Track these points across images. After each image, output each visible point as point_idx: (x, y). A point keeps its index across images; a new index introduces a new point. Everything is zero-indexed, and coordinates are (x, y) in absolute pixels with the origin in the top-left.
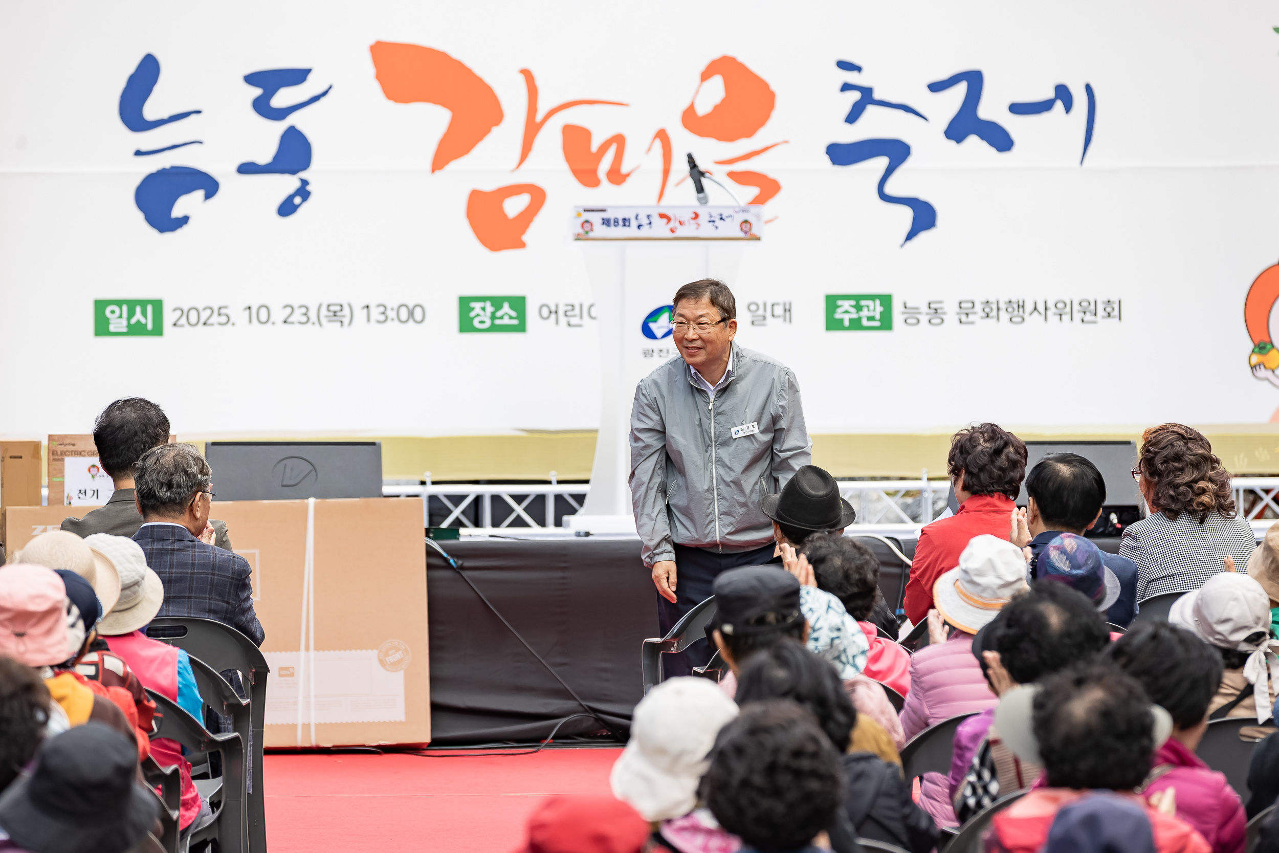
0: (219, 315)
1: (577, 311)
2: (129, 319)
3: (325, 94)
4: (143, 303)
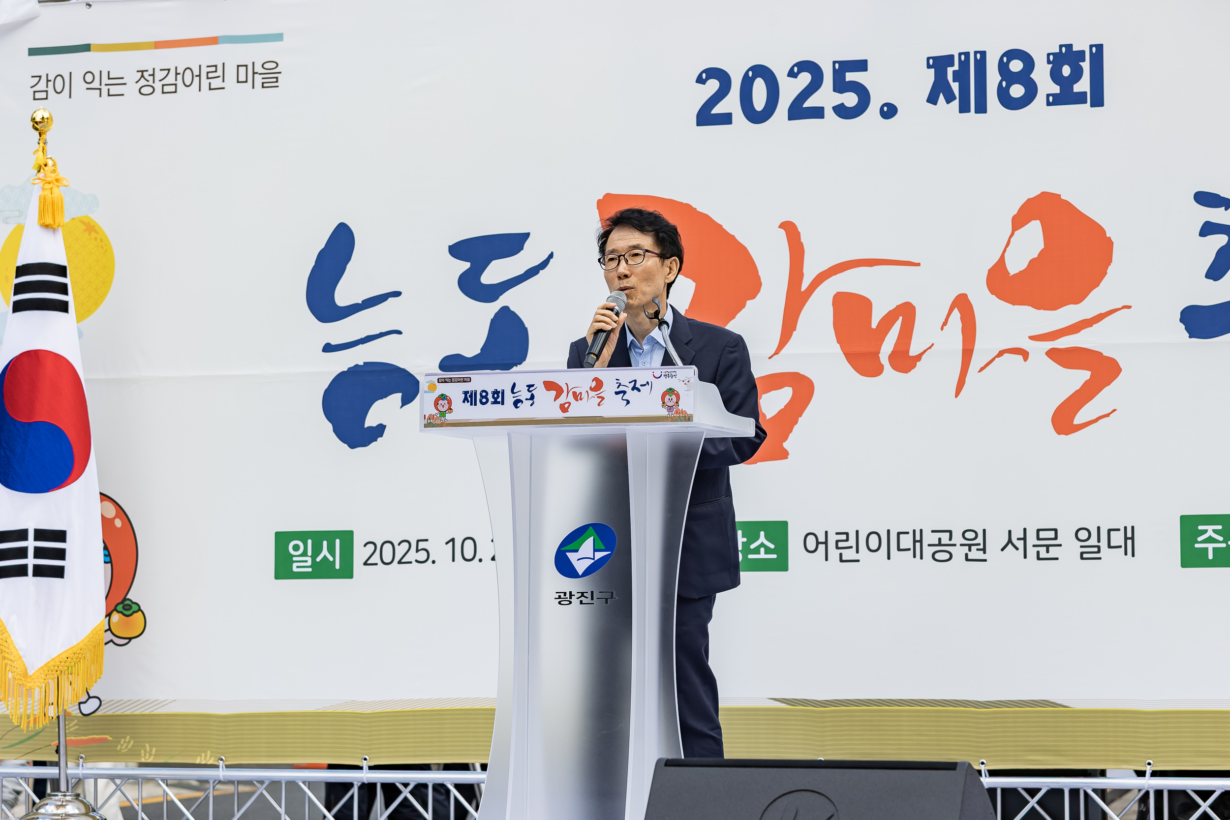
0: (417, 551)
1: (852, 542)
2: (314, 557)
3: (544, 265)
4: (330, 536)
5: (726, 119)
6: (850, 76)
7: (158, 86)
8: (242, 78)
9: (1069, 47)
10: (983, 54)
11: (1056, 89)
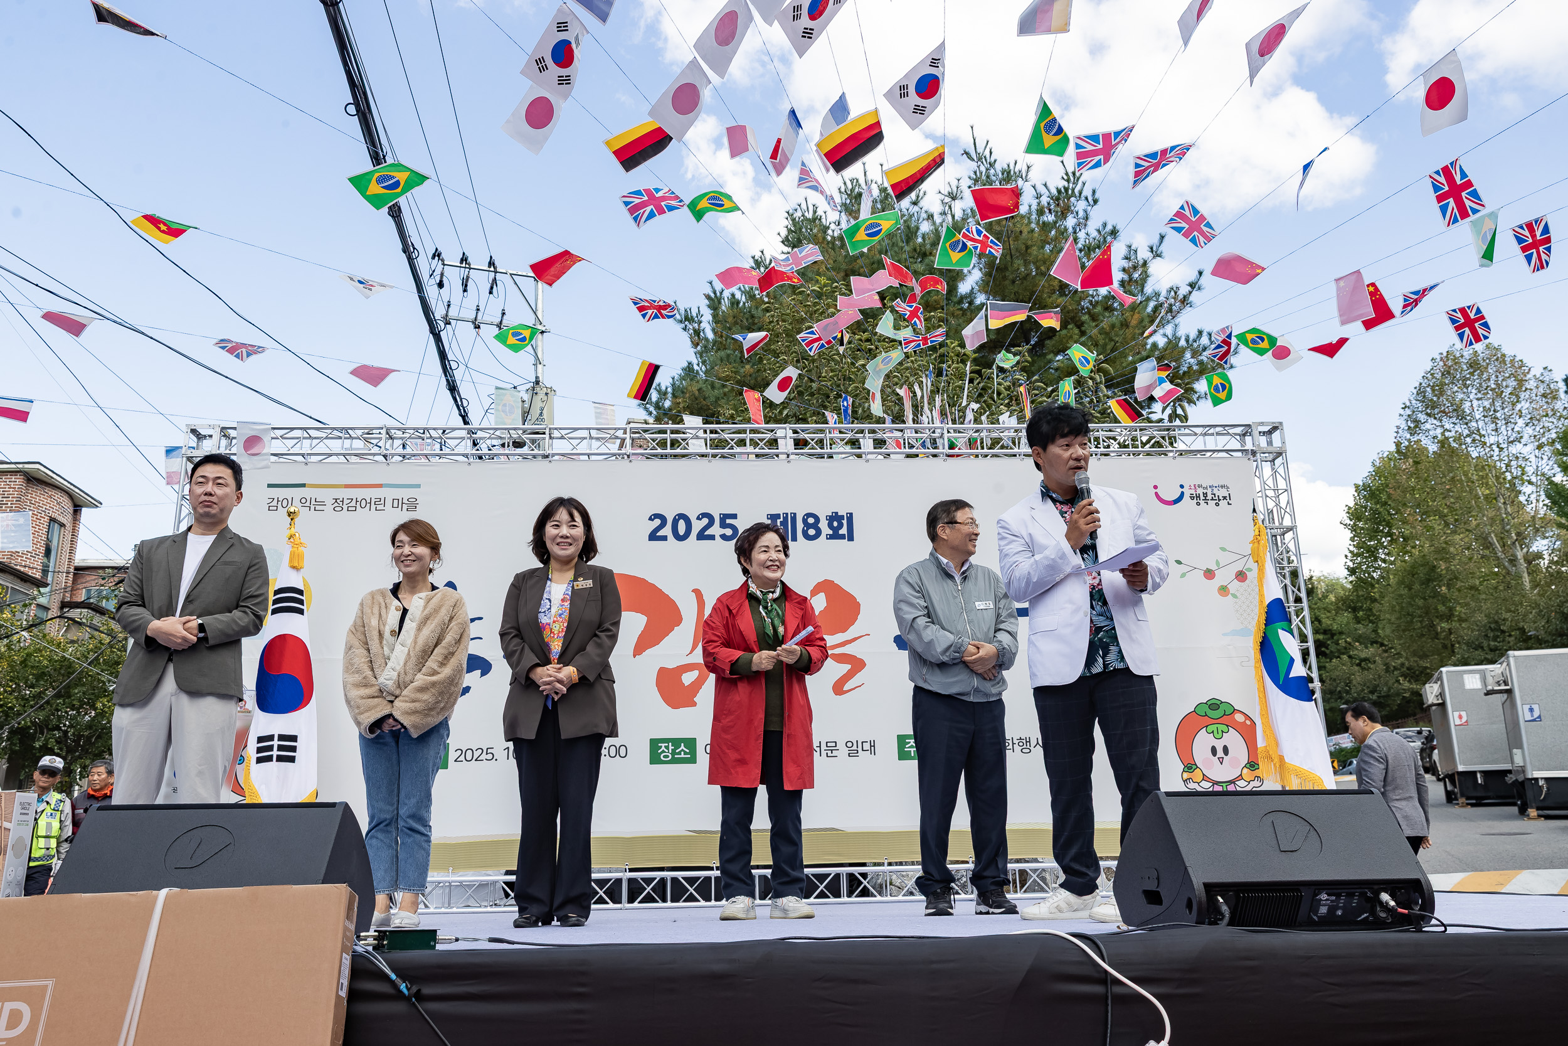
0: (487, 754)
5: (664, 538)
6: (728, 521)
7: (345, 507)
8: (395, 505)
9: (836, 513)
10: (795, 514)
11: (831, 532)
